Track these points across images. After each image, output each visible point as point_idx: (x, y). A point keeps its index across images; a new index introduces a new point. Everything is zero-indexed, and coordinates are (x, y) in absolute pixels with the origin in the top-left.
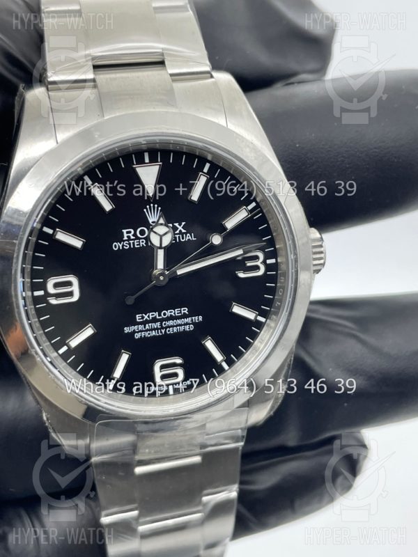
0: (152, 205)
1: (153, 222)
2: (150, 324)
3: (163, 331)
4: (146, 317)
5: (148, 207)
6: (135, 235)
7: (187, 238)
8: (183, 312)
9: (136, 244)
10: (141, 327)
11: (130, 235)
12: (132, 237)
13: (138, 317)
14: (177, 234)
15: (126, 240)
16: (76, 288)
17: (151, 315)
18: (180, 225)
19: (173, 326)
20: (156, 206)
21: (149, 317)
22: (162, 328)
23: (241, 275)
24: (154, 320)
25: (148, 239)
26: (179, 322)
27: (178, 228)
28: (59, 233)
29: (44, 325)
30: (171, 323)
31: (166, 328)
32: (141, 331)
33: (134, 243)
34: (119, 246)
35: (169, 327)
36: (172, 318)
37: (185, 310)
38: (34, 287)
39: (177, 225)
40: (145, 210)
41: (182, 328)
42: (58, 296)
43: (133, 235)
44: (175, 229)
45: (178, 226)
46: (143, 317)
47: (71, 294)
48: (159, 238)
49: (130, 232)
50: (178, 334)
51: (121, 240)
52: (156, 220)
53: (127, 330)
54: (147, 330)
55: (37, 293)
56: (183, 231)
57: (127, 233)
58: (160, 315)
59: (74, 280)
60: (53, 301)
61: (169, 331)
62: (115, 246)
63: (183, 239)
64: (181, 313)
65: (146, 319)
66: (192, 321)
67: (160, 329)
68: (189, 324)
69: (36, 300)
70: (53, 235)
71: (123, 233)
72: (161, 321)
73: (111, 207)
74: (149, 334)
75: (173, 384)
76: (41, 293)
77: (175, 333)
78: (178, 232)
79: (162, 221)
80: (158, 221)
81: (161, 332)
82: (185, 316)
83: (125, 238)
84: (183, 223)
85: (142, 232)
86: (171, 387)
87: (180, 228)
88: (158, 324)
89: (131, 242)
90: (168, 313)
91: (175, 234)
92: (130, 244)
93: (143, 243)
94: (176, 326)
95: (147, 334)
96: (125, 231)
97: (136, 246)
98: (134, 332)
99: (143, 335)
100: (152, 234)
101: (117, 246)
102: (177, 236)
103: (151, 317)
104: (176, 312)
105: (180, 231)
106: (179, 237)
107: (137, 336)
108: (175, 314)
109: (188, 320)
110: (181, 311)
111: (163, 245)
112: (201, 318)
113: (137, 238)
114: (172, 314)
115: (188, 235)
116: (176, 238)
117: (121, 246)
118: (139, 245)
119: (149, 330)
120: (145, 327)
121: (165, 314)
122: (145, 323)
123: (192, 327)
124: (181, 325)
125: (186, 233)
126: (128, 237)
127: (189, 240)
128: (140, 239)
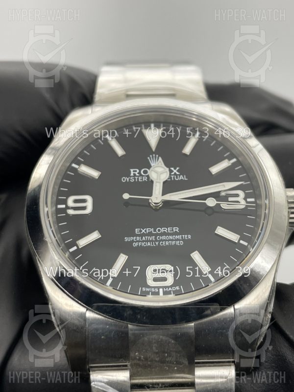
0: (154, 155)
2: (146, 237)
3: (157, 243)
4: (143, 231)
5: (151, 156)
6: (139, 173)
7: (180, 178)
8: (174, 230)
9: (140, 179)
10: (138, 238)
11: (136, 173)
13: (137, 230)
15: (132, 176)
16: (89, 204)
19: (165, 240)
20: (157, 156)
21: (146, 231)
22: (157, 241)
23: (224, 207)
24: (150, 234)
26: (171, 237)
28: (83, 166)
29: (60, 229)
30: (164, 237)
31: (160, 241)
32: (139, 241)
33: (138, 179)
34: (127, 180)
35: (163, 241)
36: (162, 234)
37: (176, 229)
38: (58, 202)
39: (172, 169)
40: (149, 158)
41: (173, 243)
42: (75, 209)
43: (138, 173)
44: (171, 171)
45: (174, 170)
46: (141, 231)
47: (84, 208)
48: (157, 174)
49: (136, 171)
50: (170, 246)
51: (128, 175)
53: (126, 239)
54: (143, 241)
55: (60, 206)
56: (177, 173)
57: (134, 171)
58: (155, 231)
59: (89, 199)
60: (71, 212)
61: (162, 244)
62: (124, 180)
63: (177, 178)
64: (173, 230)
65: (143, 233)
66: (182, 238)
67: (155, 241)
68: (180, 240)
69: (58, 211)
70: (78, 168)
71: (130, 171)
72: (156, 235)
73: (122, 153)
74: (145, 244)
75: (163, 287)
76: (64, 206)
77: (167, 246)
78: (173, 173)
81: (155, 244)
82: (176, 234)
83: (132, 175)
84: (178, 168)
85: (145, 172)
86: (161, 290)
88: (153, 237)
89: (136, 178)
90: (162, 230)
91: (170, 175)
92: (135, 179)
93: (145, 179)
94: (168, 241)
95: (143, 244)
96: (132, 170)
97: (140, 181)
98: (133, 241)
99: (140, 244)
100: (152, 172)
101: (125, 179)
102: (172, 176)
103: (147, 231)
104: (169, 230)
105: (175, 173)
106: (174, 177)
107: (135, 245)
108: (167, 231)
109: (179, 237)
110: (173, 229)
112: (190, 237)
113: (141, 175)
114: (166, 231)
115: (181, 176)
116: (171, 178)
117: (128, 179)
118: (142, 180)
119: (146, 241)
120: (142, 239)
121: (159, 230)
122: (142, 235)
123: (182, 243)
124: (173, 240)
125: (179, 175)
126: (134, 174)
127: (182, 179)
128: (143, 176)
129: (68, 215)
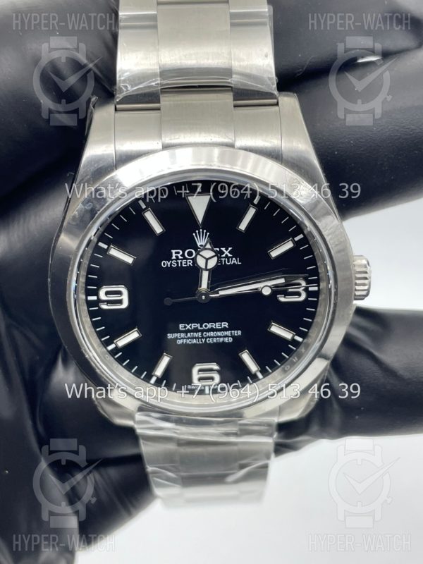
0: (201, 230)
1: (201, 246)
2: (192, 333)
3: (204, 340)
4: (188, 327)
5: (197, 231)
6: (183, 255)
8: (223, 326)
9: (183, 263)
10: (183, 335)
11: (179, 255)
12: (180, 257)
13: (181, 326)
14: (223, 257)
15: (174, 260)
16: (125, 298)
17: (193, 326)
18: (227, 250)
19: (213, 337)
20: (205, 231)
21: (191, 327)
22: (203, 337)
23: (282, 299)
24: (196, 330)
25: (194, 260)
26: (219, 334)
27: (224, 253)
28: (112, 249)
29: (95, 325)
30: (211, 334)
31: (206, 338)
33: (181, 263)
34: (167, 264)
35: (210, 337)
36: (212, 330)
37: (225, 325)
38: (88, 293)
39: (223, 249)
40: (194, 234)
41: (222, 340)
42: (108, 302)
46: (185, 327)
47: (120, 302)
48: (205, 260)
49: (178, 253)
50: (217, 344)
52: (204, 244)
54: (189, 338)
55: (90, 298)
56: (229, 255)
57: (176, 253)
58: (201, 326)
59: (124, 290)
60: (104, 307)
63: (228, 262)
64: (221, 326)
65: (188, 329)
66: (231, 334)
67: (201, 338)
68: (228, 337)
69: (90, 304)
70: (107, 250)
71: (172, 253)
72: (202, 331)
73: (162, 230)
76: (95, 298)
77: (214, 343)
78: (224, 255)
79: (208, 246)
80: (205, 245)
82: (225, 329)
83: (174, 257)
84: (230, 249)
85: (190, 254)
87: (226, 252)
88: (200, 333)
89: (179, 261)
90: (209, 326)
91: (221, 258)
92: (177, 263)
93: (190, 263)
94: (216, 337)
95: (188, 341)
96: (173, 251)
97: (183, 265)
98: (177, 338)
100: (199, 257)
101: (165, 264)
102: (223, 259)
103: (193, 327)
104: (217, 325)
105: (226, 255)
106: (225, 261)
107: (179, 342)
109: (228, 333)
110: (221, 324)
111: (208, 268)
112: (240, 333)
114: (214, 326)
115: (234, 259)
116: (221, 261)
117: (169, 264)
118: (186, 264)
120: (186, 335)
121: (206, 326)
122: (187, 332)
123: (231, 340)
124: (221, 337)
125: (232, 258)
126: (177, 257)
127: (234, 263)
128: (187, 259)
129: (101, 309)
